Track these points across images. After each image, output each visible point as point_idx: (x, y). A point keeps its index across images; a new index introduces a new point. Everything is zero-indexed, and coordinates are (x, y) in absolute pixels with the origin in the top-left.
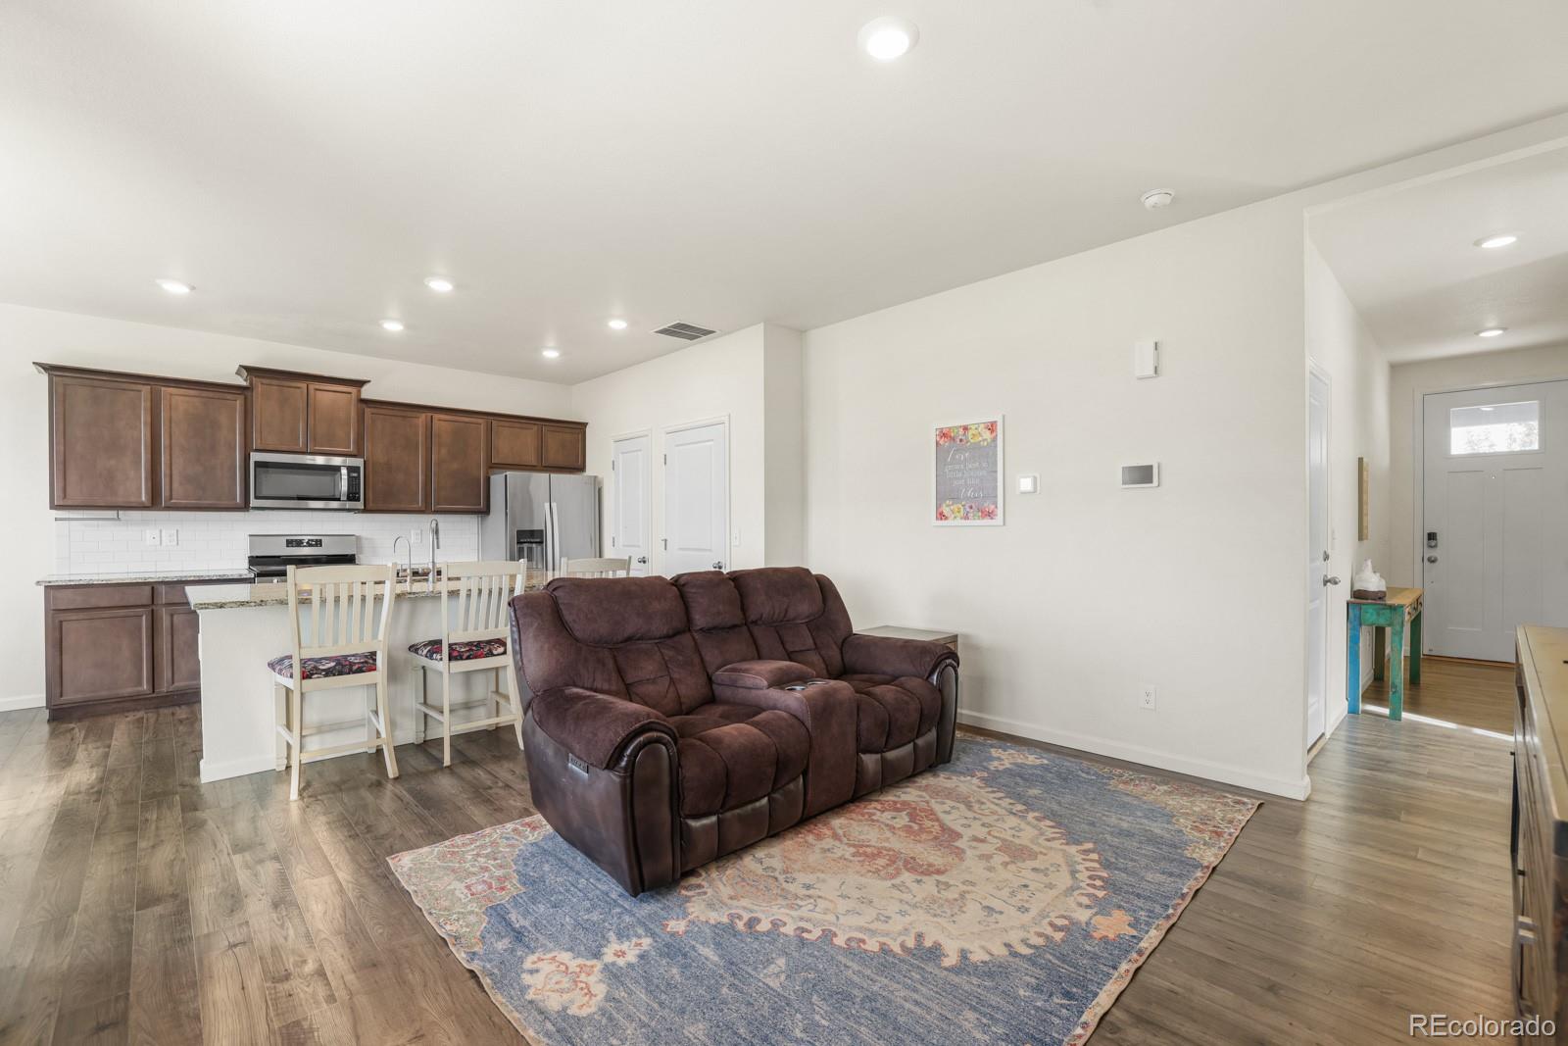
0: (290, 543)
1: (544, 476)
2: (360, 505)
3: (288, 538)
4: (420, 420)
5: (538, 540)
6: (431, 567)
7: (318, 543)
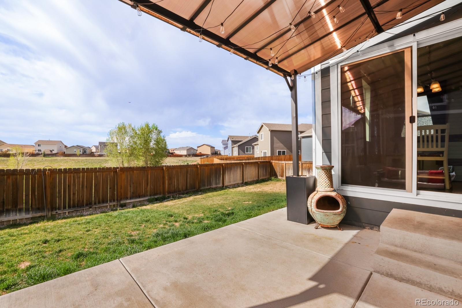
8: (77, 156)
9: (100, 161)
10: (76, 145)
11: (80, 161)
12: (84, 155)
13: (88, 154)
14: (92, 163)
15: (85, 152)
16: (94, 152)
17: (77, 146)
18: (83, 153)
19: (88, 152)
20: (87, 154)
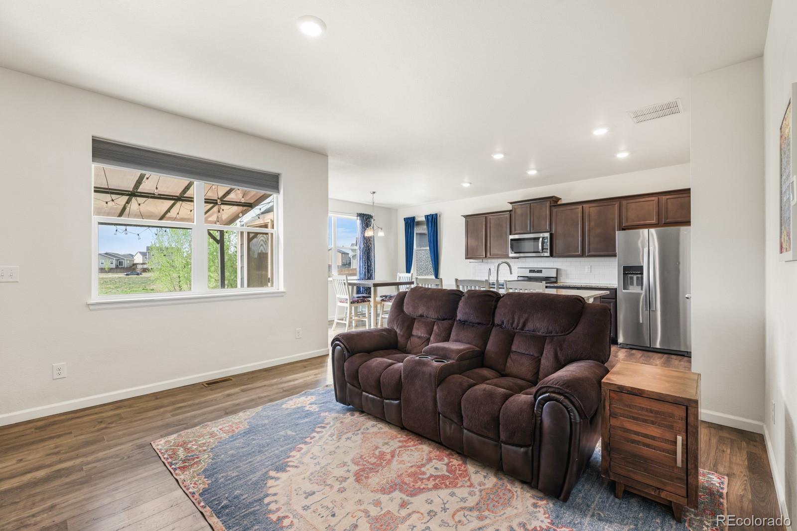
0: (531, 271)
1: (646, 231)
2: (548, 254)
3: (531, 269)
4: (579, 209)
5: (640, 272)
6: (495, 282)
7: (540, 271)
8: (106, 272)
9: (144, 279)
10: (105, 252)
11: (108, 280)
12: (118, 270)
13: (127, 268)
14: (130, 284)
15: (121, 263)
16: (137, 264)
17: (106, 254)
18: (117, 267)
19: (126, 264)
20: (124, 268)
